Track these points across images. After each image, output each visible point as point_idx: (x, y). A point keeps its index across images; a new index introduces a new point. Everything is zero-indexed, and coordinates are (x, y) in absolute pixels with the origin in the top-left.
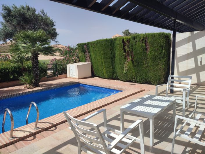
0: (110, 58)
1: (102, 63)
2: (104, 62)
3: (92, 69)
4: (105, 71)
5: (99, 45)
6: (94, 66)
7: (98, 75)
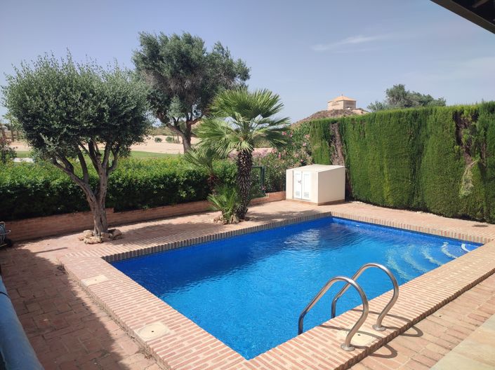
0: (406, 157)
1: (382, 168)
2: (389, 167)
3: (347, 181)
4: (387, 189)
5: (377, 124)
6: (355, 175)
7: (363, 198)
